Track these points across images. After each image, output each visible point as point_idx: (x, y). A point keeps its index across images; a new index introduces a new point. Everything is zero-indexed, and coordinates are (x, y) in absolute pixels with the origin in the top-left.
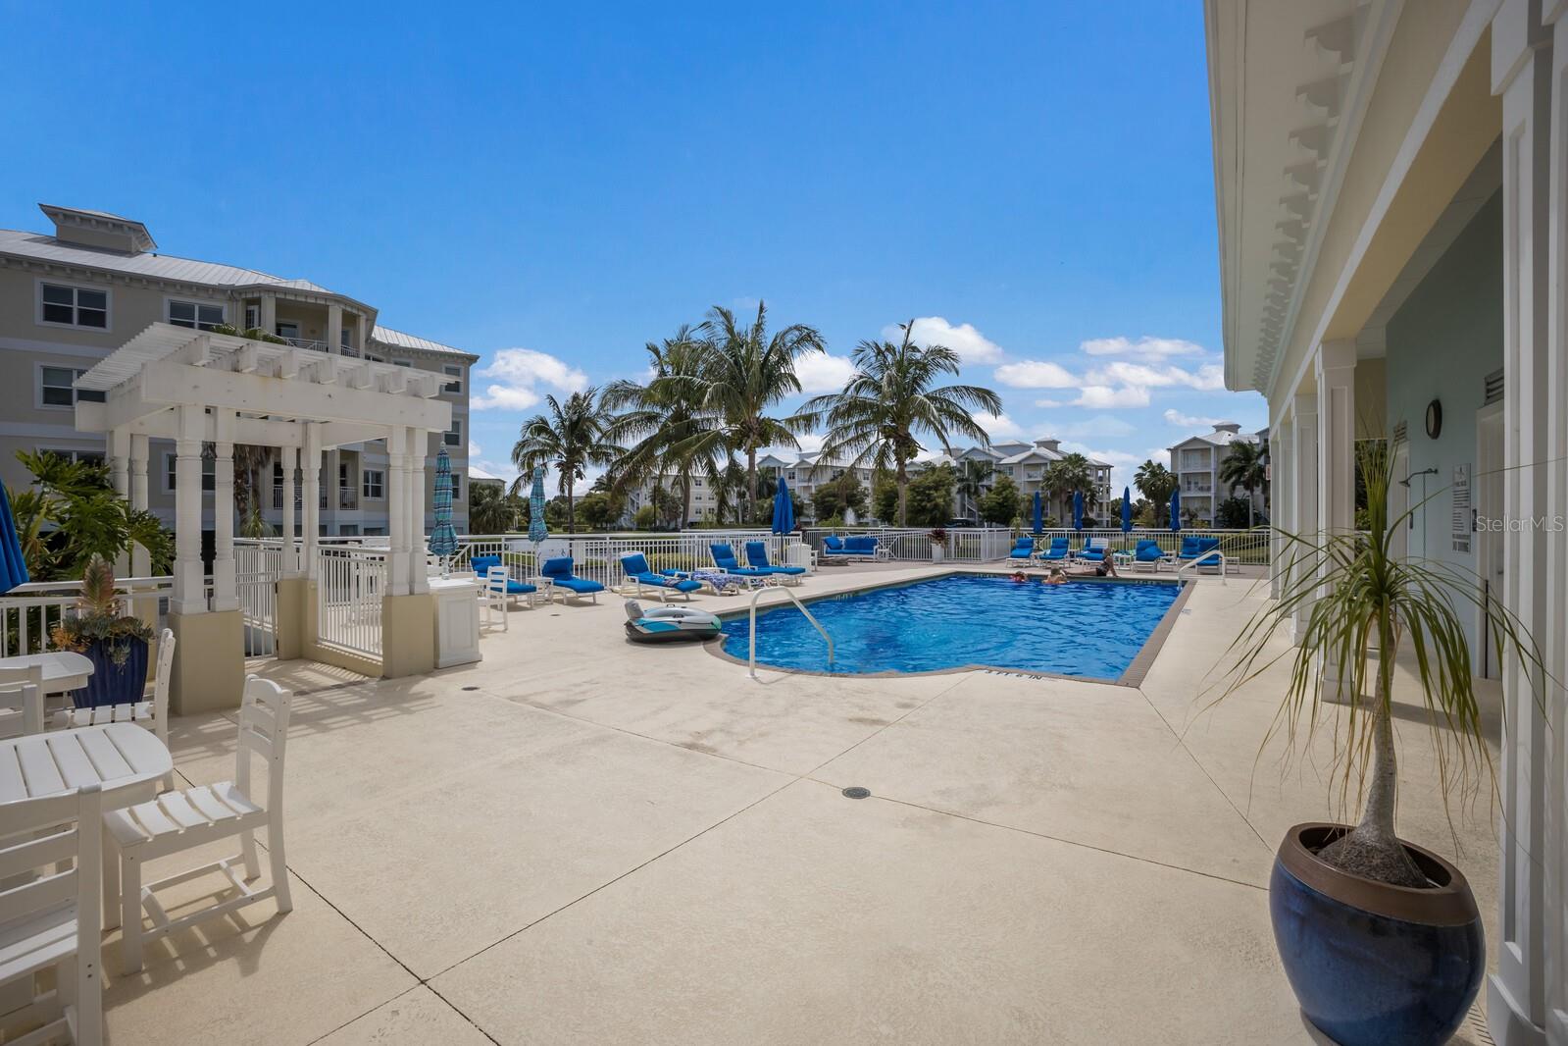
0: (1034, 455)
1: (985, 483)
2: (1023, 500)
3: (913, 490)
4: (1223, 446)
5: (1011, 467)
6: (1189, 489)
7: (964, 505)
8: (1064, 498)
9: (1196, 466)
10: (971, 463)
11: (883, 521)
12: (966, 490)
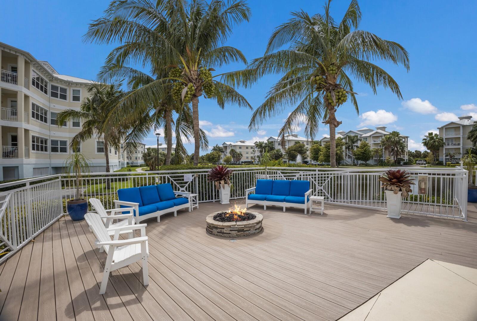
0: (377, 132)
1: (355, 144)
2: (372, 151)
3: (327, 147)
4: (466, 125)
5: (366, 138)
6: (448, 145)
7: (347, 154)
8: (390, 149)
9: (452, 135)
10: (349, 137)
11: (314, 160)
12: (348, 148)
